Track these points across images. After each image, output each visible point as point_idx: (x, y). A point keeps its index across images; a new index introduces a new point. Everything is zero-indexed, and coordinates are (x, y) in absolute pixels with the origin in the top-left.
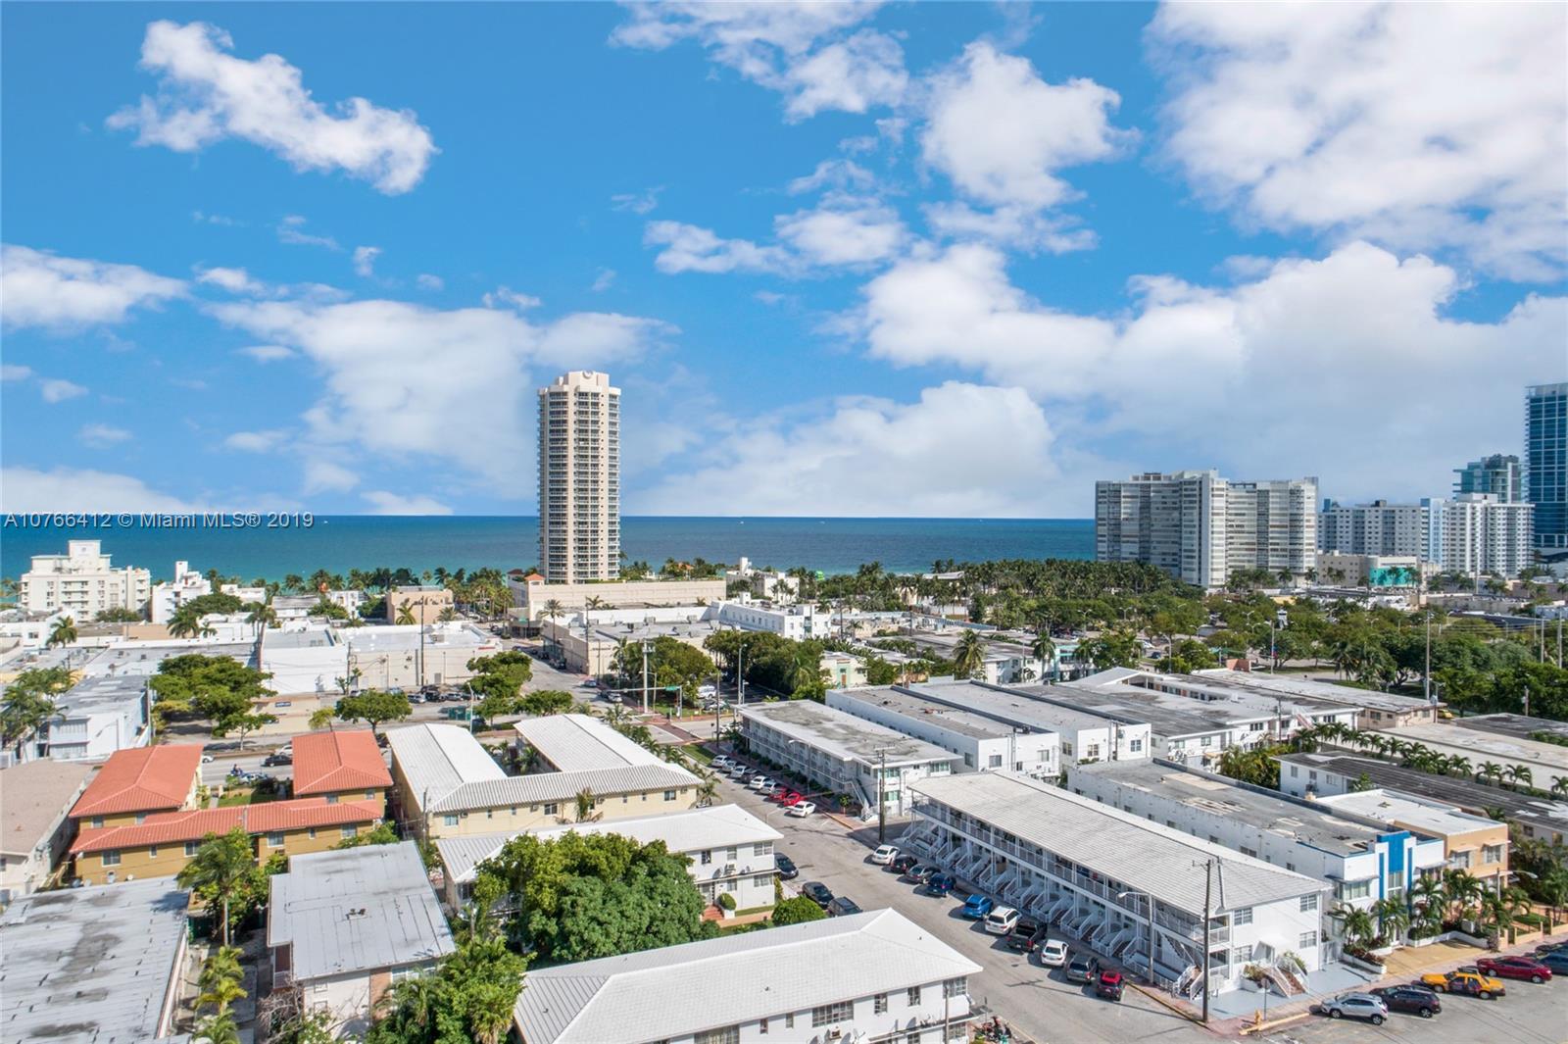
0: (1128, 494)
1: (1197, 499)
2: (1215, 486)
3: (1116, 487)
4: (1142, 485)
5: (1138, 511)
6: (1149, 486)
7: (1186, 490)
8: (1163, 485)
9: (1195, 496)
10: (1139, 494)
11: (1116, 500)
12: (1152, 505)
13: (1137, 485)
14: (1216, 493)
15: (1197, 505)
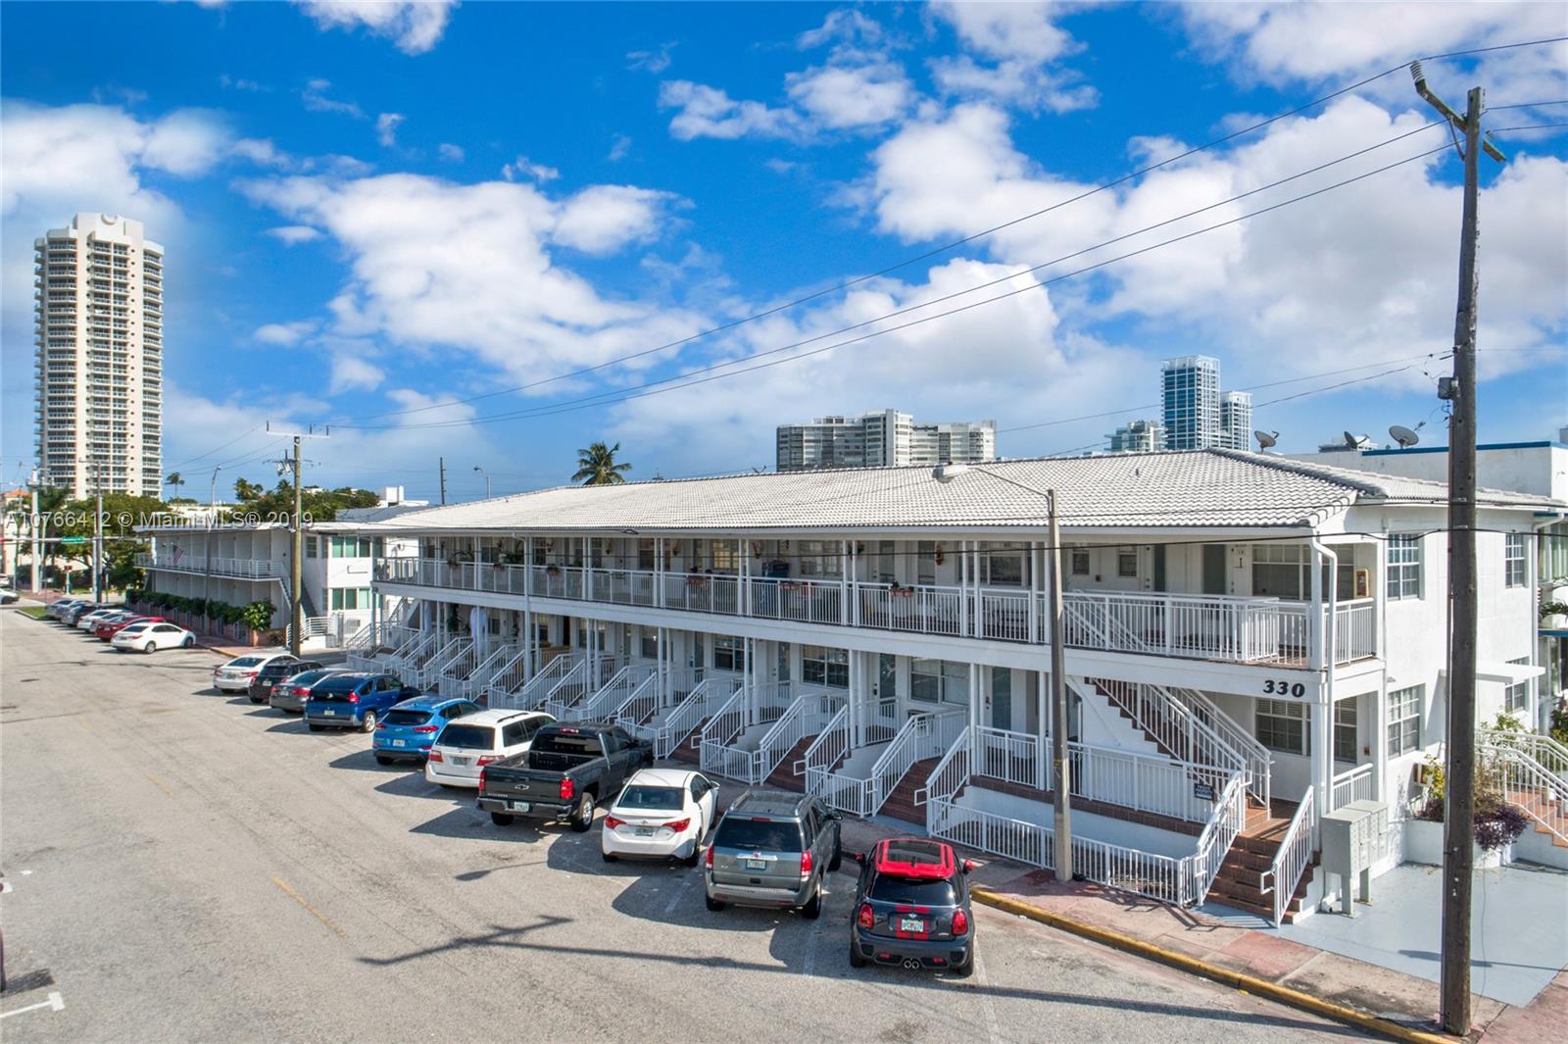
0: (812, 438)
1: (881, 436)
2: (899, 423)
3: (797, 431)
4: (824, 428)
5: (820, 456)
6: (832, 429)
7: (870, 427)
8: (846, 428)
9: (879, 433)
10: (822, 438)
11: (798, 444)
12: (835, 450)
13: (818, 428)
14: (900, 430)
15: (881, 443)
